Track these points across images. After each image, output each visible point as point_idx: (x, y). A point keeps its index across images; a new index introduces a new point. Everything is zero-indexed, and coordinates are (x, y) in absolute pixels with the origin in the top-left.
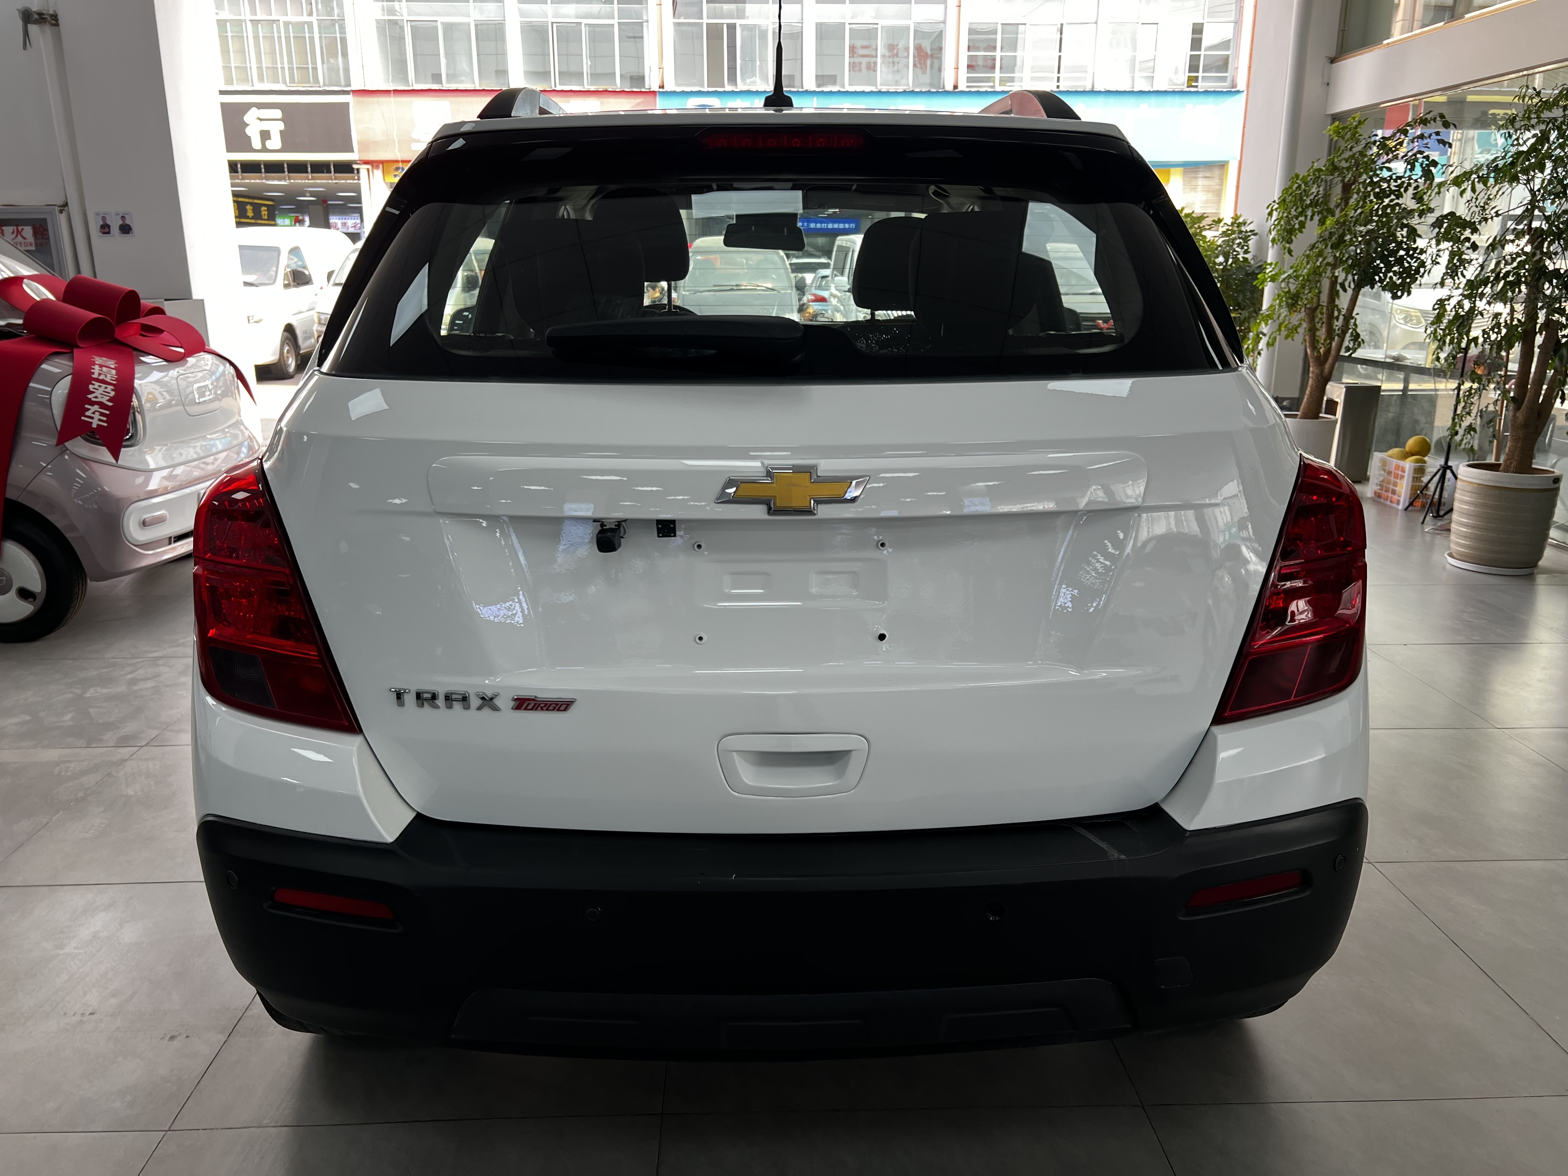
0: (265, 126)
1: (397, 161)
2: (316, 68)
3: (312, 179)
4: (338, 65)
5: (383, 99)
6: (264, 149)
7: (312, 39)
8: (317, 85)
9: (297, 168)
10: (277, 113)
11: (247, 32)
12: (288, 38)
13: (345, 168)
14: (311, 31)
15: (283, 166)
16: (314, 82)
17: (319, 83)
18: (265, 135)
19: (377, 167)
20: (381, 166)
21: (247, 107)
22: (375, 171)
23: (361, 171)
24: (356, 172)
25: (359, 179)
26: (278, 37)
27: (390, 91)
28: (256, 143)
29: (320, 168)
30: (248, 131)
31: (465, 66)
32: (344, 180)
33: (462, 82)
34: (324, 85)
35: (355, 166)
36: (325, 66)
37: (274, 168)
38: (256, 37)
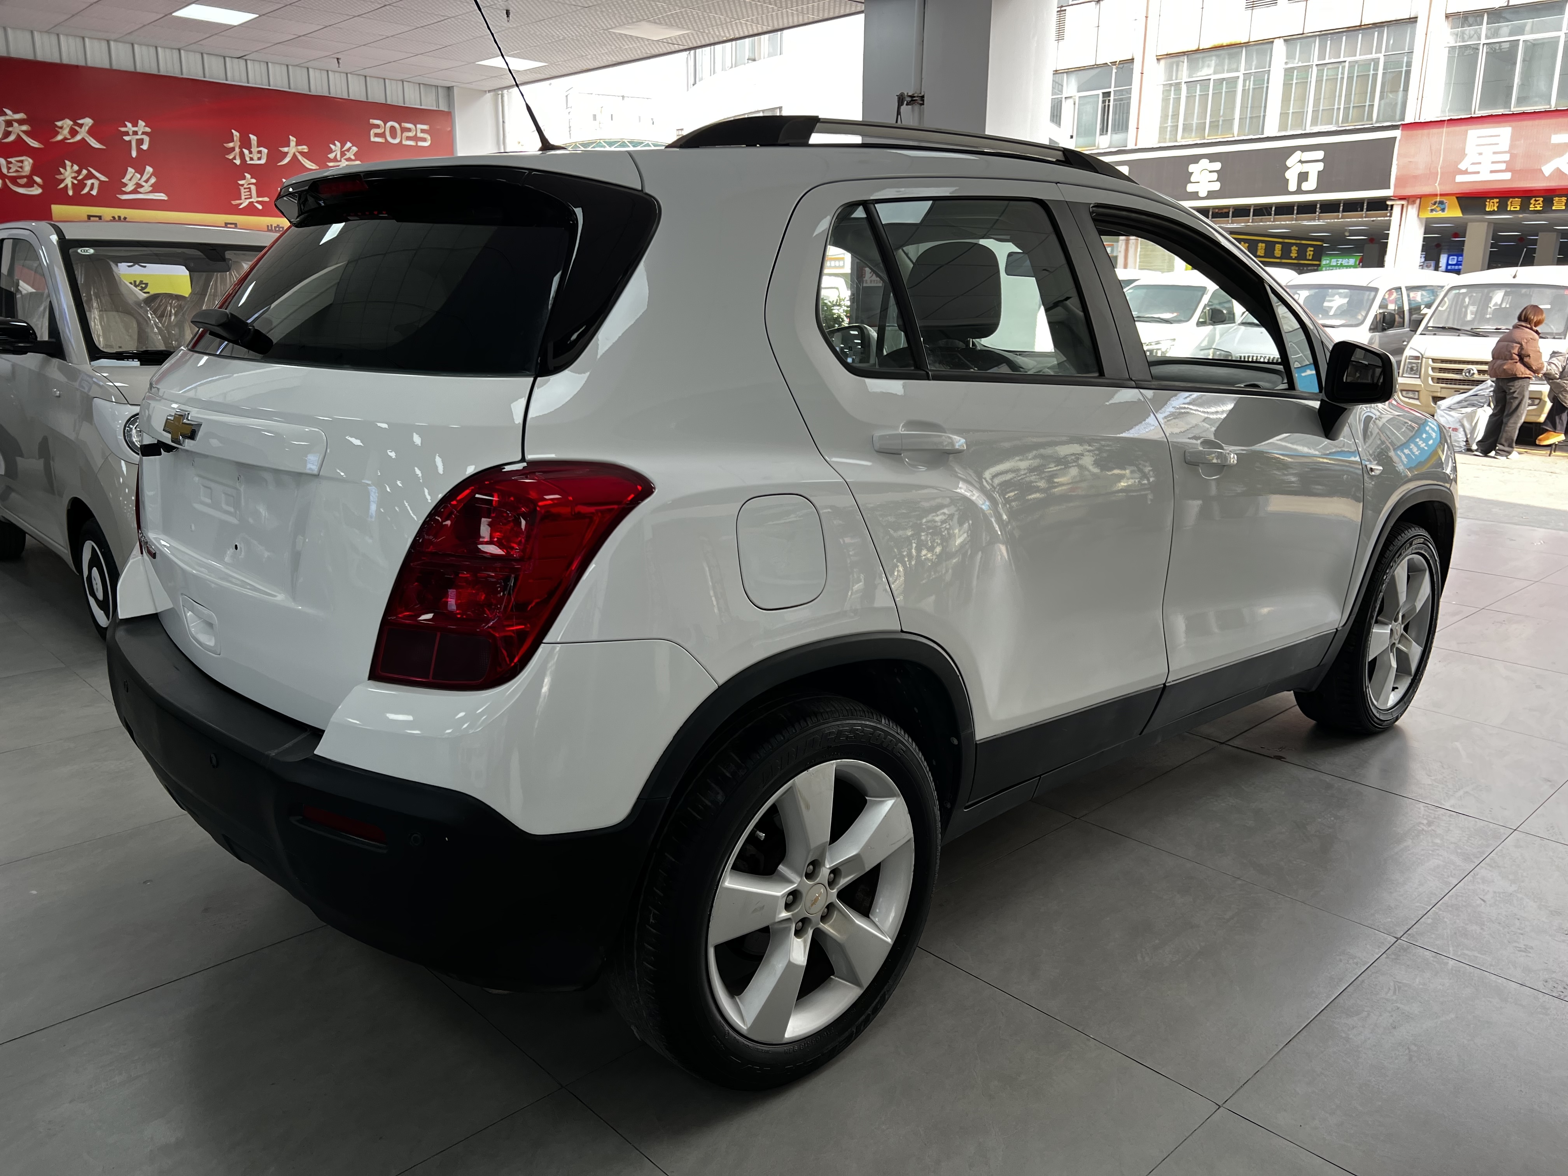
0: (1305, 168)
1: (1436, 195)
2: (1373, 105)
3: (1341, 218)
4: (1396, 100)
5: (1434, 131)
6: (1299, 191)
7: (1375, 76)
8: (1370, 123)
9: (1330, 207)
10: (1320, 155)
11: (1311, 78)
12: (1350, 78)
13: (1380, 205)
14: (1376, 69)
15: (1316, 205)
16: (1367, 120)
17: (1372, 120)
18: (1303, 177)
19: (1414, 202)
20: (1418, 201)
21: (1292, 150)
22: (1410, 207)
23: (1395, 208)
24: (1389, 208)
25: (1391, 216)
26: (1341, 78)
27: (1444, 121)
28: (1292, 186)
29: (1352, 206)
30: (1288, 175)
31: (1542, 86)
32: (1377, 217)
33: (1535, 104)
34: (1377, 122)
35: (1389, 203)
36: (1383, 102)
37: (1307, 208)
38: (1319, 81)
